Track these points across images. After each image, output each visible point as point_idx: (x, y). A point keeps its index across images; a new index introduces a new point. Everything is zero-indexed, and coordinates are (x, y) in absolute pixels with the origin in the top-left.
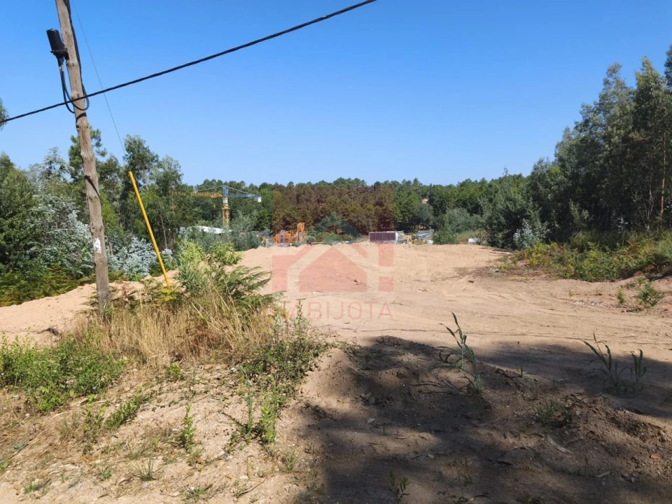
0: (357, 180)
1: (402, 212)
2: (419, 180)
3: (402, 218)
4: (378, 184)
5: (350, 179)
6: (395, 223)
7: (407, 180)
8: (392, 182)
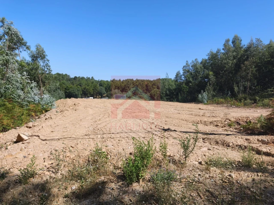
0: (66, 74)
1: (93, 90)
2: (94, 78)
3: (93, 92)
4: (76, 77)
5: (62, 74)
6: (90, 94)
7: (88, 77)
8: (82, 77)
